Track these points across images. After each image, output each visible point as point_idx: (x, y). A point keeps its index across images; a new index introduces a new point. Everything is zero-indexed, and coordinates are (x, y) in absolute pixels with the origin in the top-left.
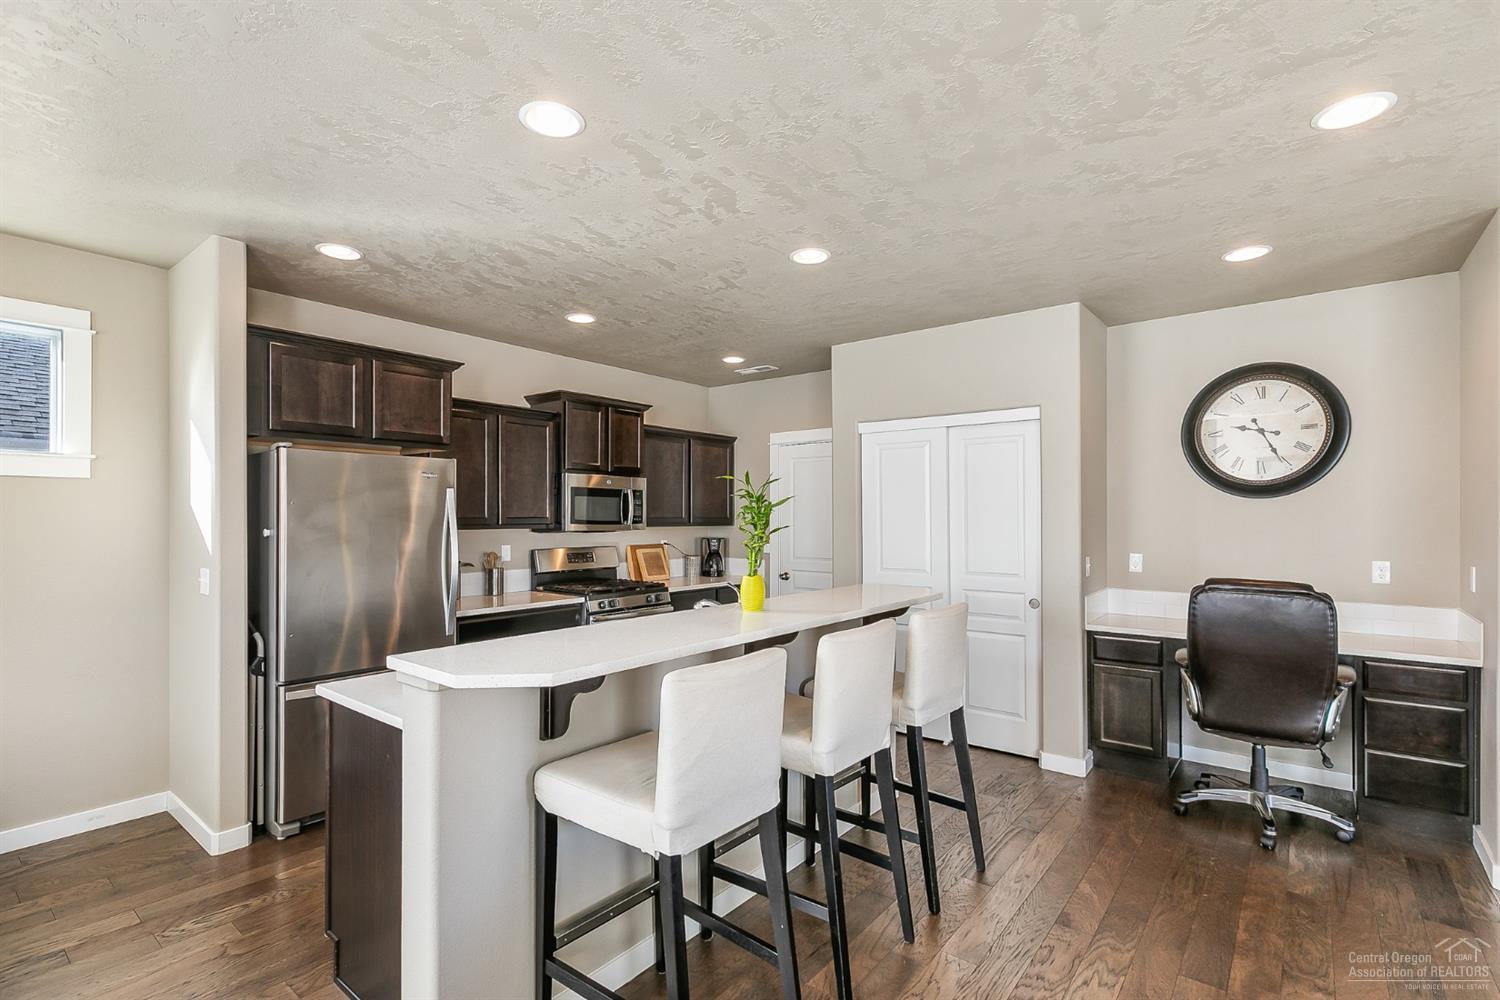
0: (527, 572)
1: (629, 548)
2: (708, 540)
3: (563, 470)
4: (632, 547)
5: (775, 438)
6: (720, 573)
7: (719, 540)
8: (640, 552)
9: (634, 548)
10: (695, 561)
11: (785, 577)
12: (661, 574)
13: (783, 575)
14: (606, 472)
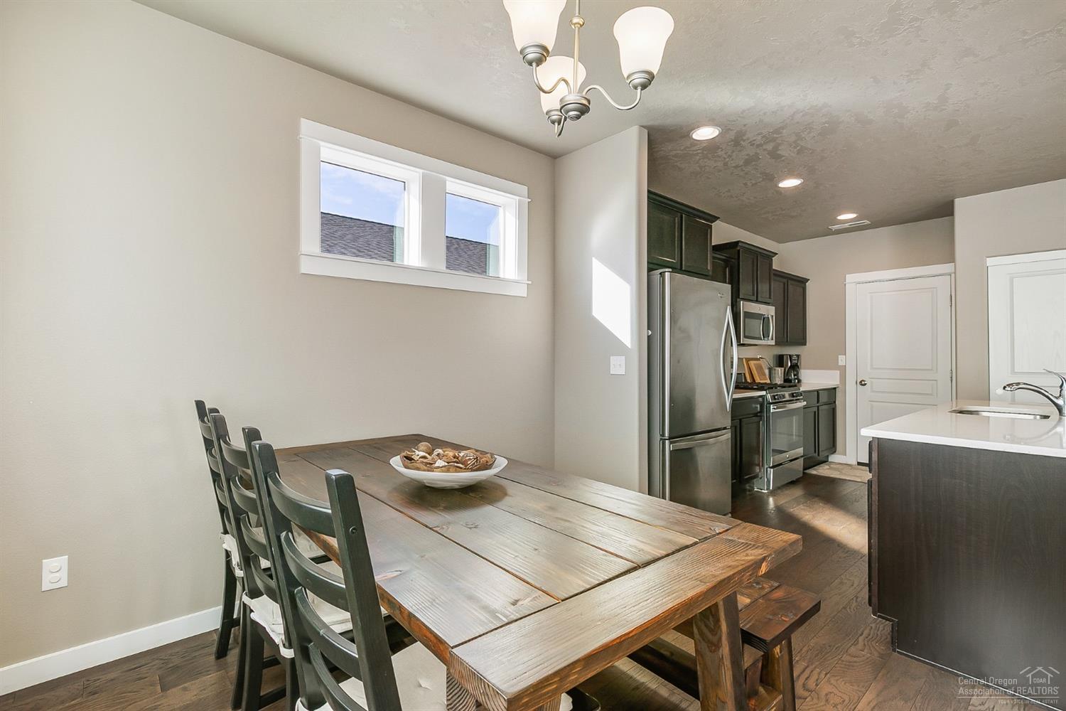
1: (744, 360)
2: (790, 356)
3: (739, 299)
4: (746, 359)
5: (851, 278)
6: (800, 381)
7: (798, 356)
9: (748, 360)
10: (779, 371)
11: (863, 383)
12: (765, 380)
13: (861, 382)
14: (757, 301)
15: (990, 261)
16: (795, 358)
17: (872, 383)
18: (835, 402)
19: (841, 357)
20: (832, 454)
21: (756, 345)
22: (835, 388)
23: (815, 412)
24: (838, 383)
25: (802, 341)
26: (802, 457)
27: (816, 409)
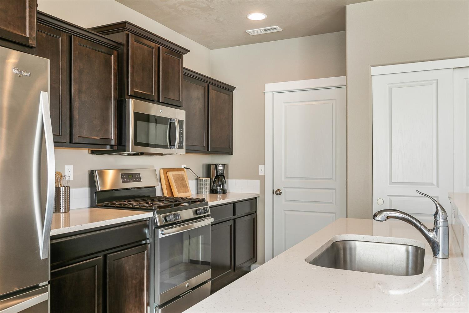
0: (87, 190)
1: (162, 171)
2: (216, 165)
3: (126, 96)
4: (164, 170)
5: (270, 87)
6: (224, 192)
7: (224, 165)
8: (170, 174)
9: (166, 171)
10: (206, 182)
11: (278, 192)
12: (186, 192)
13: (276, 191)
14: (159, 102)
15: (374, 71)
16: (220, 167)
17: (286, 192)
18: (256, 212)
19: (261, 167)
20: (254, 264)
21: (161, 154)
22: (256, 198)
23: (231, 226)
24: (259, 193)
25: (228, 150)
26: (210, 280)
27: (231, 223)
